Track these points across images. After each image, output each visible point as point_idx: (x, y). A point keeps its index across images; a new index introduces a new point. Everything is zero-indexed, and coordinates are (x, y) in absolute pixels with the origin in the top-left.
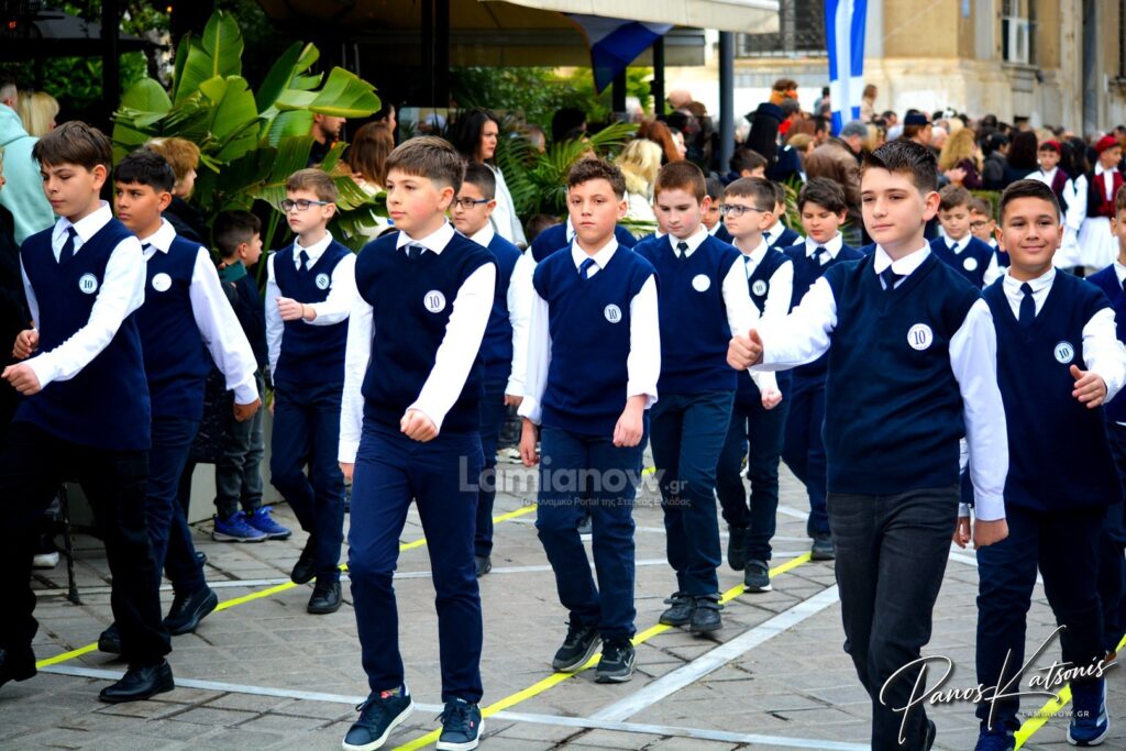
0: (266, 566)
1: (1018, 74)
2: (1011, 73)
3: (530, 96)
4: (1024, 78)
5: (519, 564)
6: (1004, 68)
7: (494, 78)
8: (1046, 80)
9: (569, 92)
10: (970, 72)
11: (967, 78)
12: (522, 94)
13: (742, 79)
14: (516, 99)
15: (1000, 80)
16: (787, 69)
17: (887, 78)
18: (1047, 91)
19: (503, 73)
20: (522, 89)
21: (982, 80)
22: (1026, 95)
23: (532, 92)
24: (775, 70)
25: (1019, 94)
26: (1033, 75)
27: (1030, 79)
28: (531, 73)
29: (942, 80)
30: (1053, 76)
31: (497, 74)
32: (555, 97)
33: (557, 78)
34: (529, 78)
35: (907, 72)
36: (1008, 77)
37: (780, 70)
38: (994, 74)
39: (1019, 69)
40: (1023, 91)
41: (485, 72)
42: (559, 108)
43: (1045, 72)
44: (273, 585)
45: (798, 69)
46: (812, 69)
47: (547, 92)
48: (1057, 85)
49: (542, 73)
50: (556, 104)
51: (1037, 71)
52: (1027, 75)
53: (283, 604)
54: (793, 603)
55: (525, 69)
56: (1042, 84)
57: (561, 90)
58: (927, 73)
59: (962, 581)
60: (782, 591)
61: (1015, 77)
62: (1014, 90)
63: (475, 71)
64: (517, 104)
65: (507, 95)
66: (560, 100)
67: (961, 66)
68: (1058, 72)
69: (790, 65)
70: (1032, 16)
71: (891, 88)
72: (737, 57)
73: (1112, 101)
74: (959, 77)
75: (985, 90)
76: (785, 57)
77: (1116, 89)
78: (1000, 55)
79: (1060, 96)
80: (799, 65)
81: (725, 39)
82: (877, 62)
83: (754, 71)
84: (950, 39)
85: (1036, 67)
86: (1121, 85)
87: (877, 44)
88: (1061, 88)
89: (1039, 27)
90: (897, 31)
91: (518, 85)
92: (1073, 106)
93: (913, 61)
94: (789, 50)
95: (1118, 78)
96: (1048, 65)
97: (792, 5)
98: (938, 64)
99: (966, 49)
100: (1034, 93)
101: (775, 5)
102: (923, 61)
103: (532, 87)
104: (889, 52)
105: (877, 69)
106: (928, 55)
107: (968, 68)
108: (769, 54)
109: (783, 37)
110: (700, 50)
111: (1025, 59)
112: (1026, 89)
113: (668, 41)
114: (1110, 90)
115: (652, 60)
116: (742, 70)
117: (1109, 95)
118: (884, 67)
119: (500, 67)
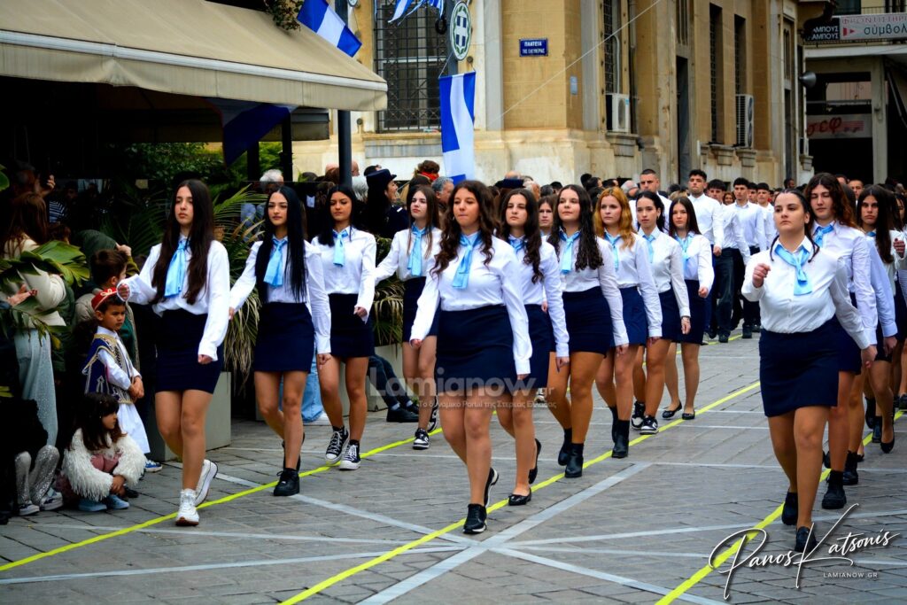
1: (620, 141)
2: (614, 141)
3: (180, 166)
4: (626, 145)
6: (608, 137)
7: (149, 152)
8: (646, 146)
9: (215, 164)
10: (574, 140)
11: (575, 146)
12: (175, 165)
13: (382, 151)
14: (169, 170)
15: (605, 148)
16: (421, 141)
17: (507, 146)
18: (647, 156)
19: (159, 148)
20: (175, 162)
21: (588, 147)
22: (628, 159)
23: (183, 164)
24: (411, 142)
25: (622, 158)
26: (634, 142)
27: (632, 146)
28: (184, 148)
29: (553, 149)
30: (653, 143)
31: (152, 150)
32: (203, 168)
33: (206, 151)
34: (182, 152)
35: (523, 143)
36: (612, 144)
37: (415, 142)
38: (599, 142)
39: (621, 137)
40: (626, 156)
41: (140, 151)
43: (644, 139)
45: (431, 141)
47: (196, 165)
48: (655, 150)
49: (194, 147)
50: (204, 174)
51: (639, 137)
52: (629, 142)
55: (178, 145)
56: (643, 150)
57: (209, 162)
58: (540, 143)
59: (516, 574)
61: (617, 144)
62: (616, 155)
65: (162, 167)
66: (208, 171)
67: (570, 136)
68: (656, 139)
69: (423, 138)
70: (632, 92)
71: (511, 156)
72: (378, 131)
73: (705, 163)
74: (569, 145)
75: (592, 157)
76: (419, 131)
77: (709, 152)
78: (605, 126)
79: (658, 160)
80: (429, 137)
81: (343, 116)
82: (498, 134)
83: (393, 143)
84: (560, 112)
85: (636, 136)
86: (713, 150)
87: (497, 118)
88: (660, 152)
89: (640, 101)
90: (514, 107)
91: (171, 158)
92: (669, 168)
93: (529, 132)
94: (424, 125)
95: (710, 143)
96: (648, 133)
97: (425, 86)
98: (550, 135)
99: (575, 120)
100: (635, 158)
101: (385, 87)
102: (537, 132)
103: (184, 160)
104: (508, 125)
105: (497, 139)
106: (541, 127)
107: (576, 137)
108: (406, 128)
109: (417, 114)
110: (324, 125)
111: (627, 128)
112: (628, 154)
113: (293, 119)
114: (702, 154)
115: (281, 136)
116: (383, 143)
117: (702, 158)
118: (504, 138)
119: (155, 143)
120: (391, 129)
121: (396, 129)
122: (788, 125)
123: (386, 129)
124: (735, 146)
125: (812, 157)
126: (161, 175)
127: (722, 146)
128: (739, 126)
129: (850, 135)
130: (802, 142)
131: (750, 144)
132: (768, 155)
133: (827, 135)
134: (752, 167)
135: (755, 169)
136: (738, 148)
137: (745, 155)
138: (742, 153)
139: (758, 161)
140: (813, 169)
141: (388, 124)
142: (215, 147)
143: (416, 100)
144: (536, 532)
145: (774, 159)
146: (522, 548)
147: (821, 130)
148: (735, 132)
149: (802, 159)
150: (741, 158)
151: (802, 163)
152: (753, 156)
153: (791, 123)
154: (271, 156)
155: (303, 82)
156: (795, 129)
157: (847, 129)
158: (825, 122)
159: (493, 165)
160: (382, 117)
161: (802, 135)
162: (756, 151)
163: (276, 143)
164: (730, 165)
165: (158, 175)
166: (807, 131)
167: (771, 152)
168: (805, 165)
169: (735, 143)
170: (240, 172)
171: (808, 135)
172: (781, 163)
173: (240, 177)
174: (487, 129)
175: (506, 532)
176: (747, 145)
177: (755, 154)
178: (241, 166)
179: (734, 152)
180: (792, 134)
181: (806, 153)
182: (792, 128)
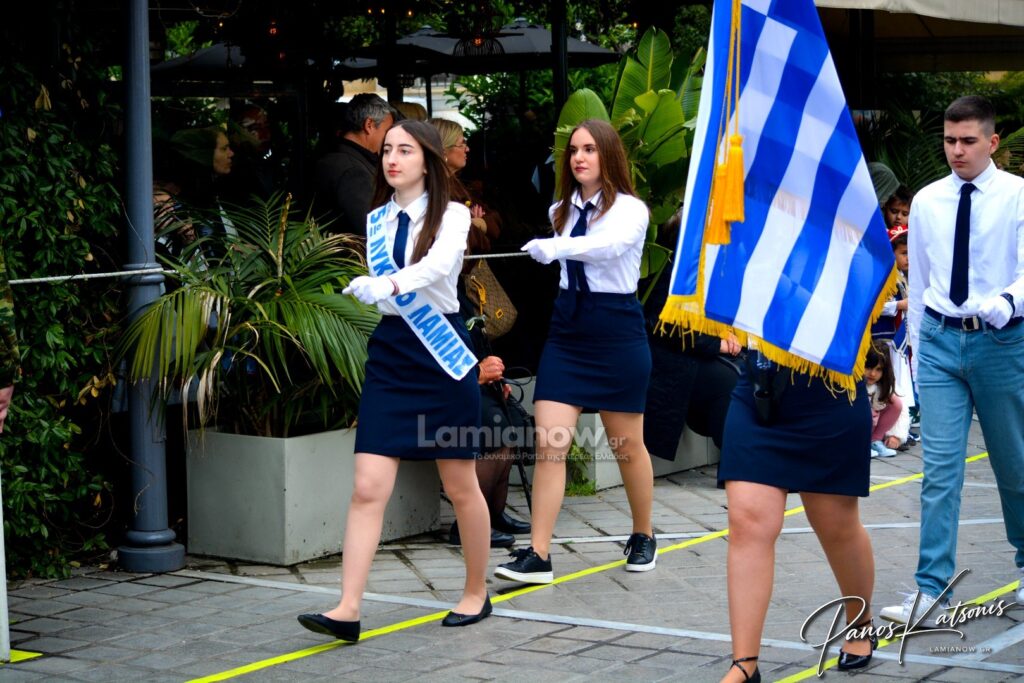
0: (689, 521)
7: (929, 81)
9: (997, 93)
19: (938, 78)
28: (964, 77)
31: (932, 79)
33: (987, 81)
34: (961, 82)
41: (919, 77)
44: (692, 538)
49: (975, 76)
53: (698, 555)
55: (958, 74)
57: (990, 92)
63: (912, 76)
91: (951, 88)
103: (963, 90)
119: (934, 72)
126: (941, 105)
142: (997, 77)
165: (937, 106)
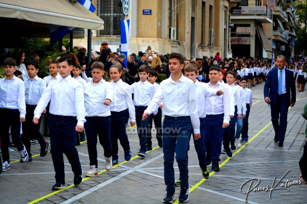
1: (173, 42)
2: (171, 42)
3: (37, 45)
4: (175, 44)
5: (24, 173)
6: (169, 41)
8: (181, 44)
10: (159, 42)
11: (159, 43)
13: (98, 43)
14: (33, 46)
15: (168, 44)
17: (138, 43)
18: (181, 47)
19: (30, 39)
20: (35, 44)
21: (163, 44)
22: (175, 48)
23: (38, 44)
24: (107, 40)
25: (173, 48)
26: (177, 43)
27: (176, 44)
28: (38, 39)
29: (152, 44)
30: (183, 43)
31: (28, 40)
32: (44, 46)
33: (45, 41)
35: (143, 42)
37: (109, 40)
38: (167, 42)
39: (173, 41)
40: (175, 47)
41: (25, 39)
42: (45, 49)
43: (181, 42)
45: (114, 40)
46: (117, 40)
47: (42, 45)
48: (184, 46)
50: (44, 48)
51: (179, 42)
52: (176, 43)
54: (97, 184)
55: (36, 38)
57: (46, 44)
58: (148, 42)
59: (144, 179)
60: (94, 181)
61: (172, 43)
62: (172, 47)
63: (23, 39)
64: (33, 48)
65: (31, 45)
66: (45, 47)
67: (158, 40)
68: (184, 42)
69: (111, 39)
70: (177, 27)
71: (139, 46)
72: (97, 36)
73: (199, 50)
74: (157, 43)
75: (164, 47)
76: (110, 37)
77: (200, 47)
78: (168, 37)
79: (185, 49)
80: (114, 39)
81: (89, 31)
82: (135, 39)
83: (102, 40)
84: (155, 33)
85: (178, 41)
86: (201, 46)
87: (135, 34)
88: (185, 47)
89: (179, 30)
90: (140, 30)
91: (34, 43)
92: (188, 51)
93: (145, 39)
94: (112, 35)
95: (201, 44)
96: (182, 40)
97: (112, 23)
98: (151, 39)
99: (159, 35)
100: (178, 48)
101: (103, 22)
102: (147, 38)
103: (38, 43)
104: (138, 36)
105: (135, 40)
106: (149, 37)
107: (159, 41)
108: (106, 36)
109: (110, 31)
110: (83, 34)
111: (175, 39)
112: (175, 46)
113: (74, 32)
114: (198, 47)
115: (69, 37)
116: (98, 40)
117: (198, 49)
118: (137, 40)
120: (102, 36)
121: (103, 36)
122: (225, 39)
123: (100, 36)
124: (208, 45)
125: (232, 50)
127: (204, 45)
128: (210, 39)
129: (244, 43)
130: (229, 45)
131: (213, 45)
132: (218, 49)
133: (236, 43)
134: (213, 52)
135: (214, 53)
136: (209, 46)
137: (211, 48)
138: (210, 48)
139: (215, 50)
140: (232, 53)
141: (101, 34)
142: (47, 40)
143: (110, 27)
144: (150, 166)
145: (220, 50)
146: (145, 170)
147: (235, 42)
148: (208, 41)
149: (229, 50)
150: (210, 49)
151: (229, 51)
152: (214, 49)
153: (226, 39)
154: (65, 43)
155: (78, 20)
156: (227, 41)
157: (242, 41)
158: (236, 39)
159: (133, 48)
160: (99, 32)
161: (229, 43)
162: (214, 47)
163: (67, 39)
164: (207, 51)
166: (230, 41)
167: (219, 48)
168: (229, 52)
169: (208, 44)
170: (56, 47)
171: (231, 43)
172: (222, 51)
173: (55, 49)
174: (132, 37)
175: (140, 165)
176: (212, 45)
177: (214, 48)
178: (56, 46)
179: (208, 47)
180: (226, 42)
181: (230, 48)
182: (226, 40)
